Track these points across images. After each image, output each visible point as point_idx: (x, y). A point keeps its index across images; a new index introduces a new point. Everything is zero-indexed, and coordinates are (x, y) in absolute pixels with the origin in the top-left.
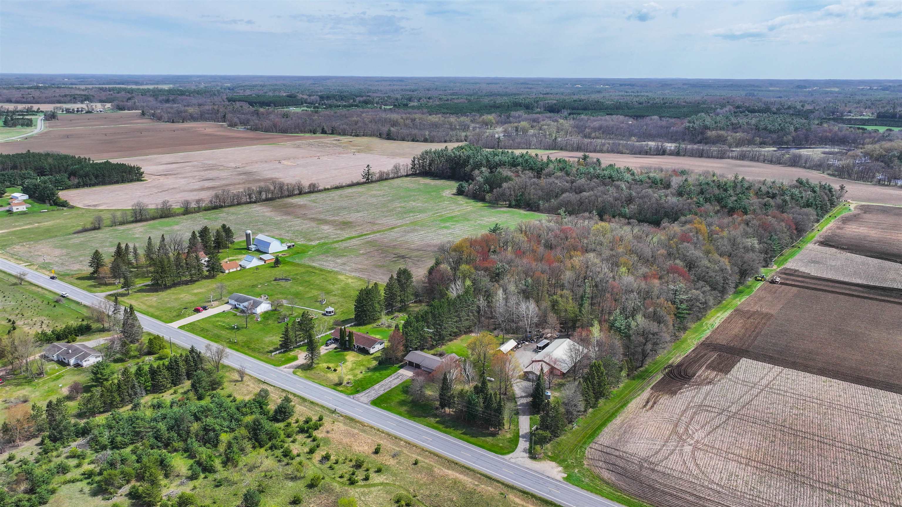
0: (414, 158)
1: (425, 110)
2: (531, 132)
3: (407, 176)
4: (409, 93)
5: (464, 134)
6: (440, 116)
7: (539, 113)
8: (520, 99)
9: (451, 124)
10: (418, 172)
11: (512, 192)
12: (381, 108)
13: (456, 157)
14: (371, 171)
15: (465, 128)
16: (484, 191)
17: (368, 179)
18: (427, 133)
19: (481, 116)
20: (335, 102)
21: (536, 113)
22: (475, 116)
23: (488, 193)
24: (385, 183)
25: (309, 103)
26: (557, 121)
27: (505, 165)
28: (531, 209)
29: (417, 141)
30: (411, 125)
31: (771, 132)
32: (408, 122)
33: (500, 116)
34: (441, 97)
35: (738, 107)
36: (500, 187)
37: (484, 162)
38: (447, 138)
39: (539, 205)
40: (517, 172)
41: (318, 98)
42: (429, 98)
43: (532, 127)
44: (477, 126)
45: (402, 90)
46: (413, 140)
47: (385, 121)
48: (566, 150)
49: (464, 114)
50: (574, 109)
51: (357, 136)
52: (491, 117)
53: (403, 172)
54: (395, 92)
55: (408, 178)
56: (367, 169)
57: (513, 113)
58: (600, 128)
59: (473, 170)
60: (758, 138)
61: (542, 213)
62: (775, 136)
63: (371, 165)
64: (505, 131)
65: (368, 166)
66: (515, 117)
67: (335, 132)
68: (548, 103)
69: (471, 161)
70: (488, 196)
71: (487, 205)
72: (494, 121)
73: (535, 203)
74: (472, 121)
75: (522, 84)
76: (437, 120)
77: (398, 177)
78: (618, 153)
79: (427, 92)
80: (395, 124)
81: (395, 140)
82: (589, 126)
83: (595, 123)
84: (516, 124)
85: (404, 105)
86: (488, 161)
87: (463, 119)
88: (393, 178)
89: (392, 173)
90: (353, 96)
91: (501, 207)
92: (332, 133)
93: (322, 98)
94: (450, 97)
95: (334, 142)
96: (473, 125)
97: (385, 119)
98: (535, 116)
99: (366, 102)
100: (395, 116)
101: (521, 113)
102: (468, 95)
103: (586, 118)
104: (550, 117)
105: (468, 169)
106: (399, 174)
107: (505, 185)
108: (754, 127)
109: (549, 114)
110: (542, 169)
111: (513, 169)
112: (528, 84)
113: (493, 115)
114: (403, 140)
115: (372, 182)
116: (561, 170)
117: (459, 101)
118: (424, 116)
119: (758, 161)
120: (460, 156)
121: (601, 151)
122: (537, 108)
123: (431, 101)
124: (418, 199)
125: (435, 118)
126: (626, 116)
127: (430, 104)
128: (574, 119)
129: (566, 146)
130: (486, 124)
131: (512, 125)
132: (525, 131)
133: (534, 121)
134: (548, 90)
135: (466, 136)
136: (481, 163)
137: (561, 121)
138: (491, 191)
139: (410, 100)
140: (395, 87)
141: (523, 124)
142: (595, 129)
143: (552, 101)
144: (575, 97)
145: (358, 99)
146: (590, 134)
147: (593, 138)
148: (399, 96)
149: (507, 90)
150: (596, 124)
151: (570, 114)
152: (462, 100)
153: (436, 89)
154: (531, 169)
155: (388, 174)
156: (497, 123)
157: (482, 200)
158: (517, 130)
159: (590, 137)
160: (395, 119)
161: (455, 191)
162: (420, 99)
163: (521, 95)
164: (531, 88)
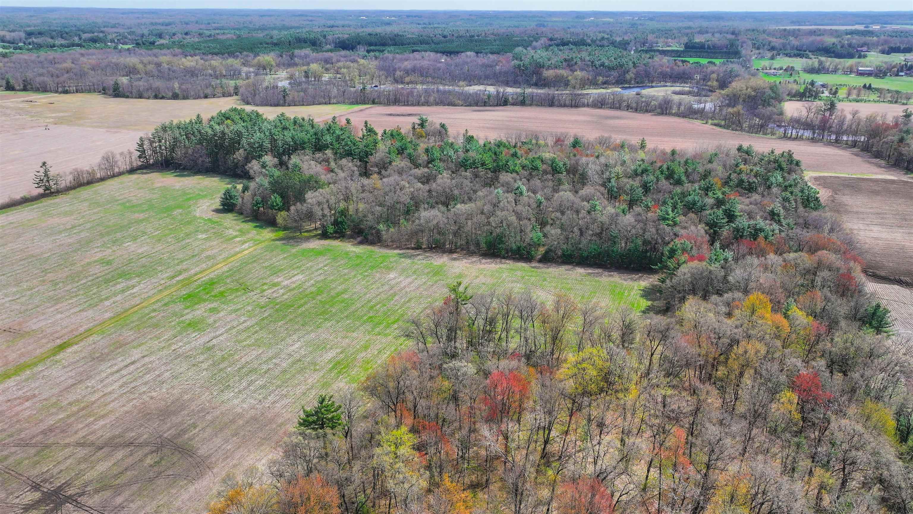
0: (141, 139)
1: (177, 50)
2: (326, 77)
3: (132, 171)
4: (160, 27)
5: (232, 83)
6: (198, 57)
7: (331, 51)
8: (303, 33)
9: (214, 69)
10: (151, 161)
11: (326, 211)
12: (115, 48)
13: (215, 135)
14: (51, 173)
15: (235, 74)
16: (272, 207)
17: (47, 189)
18: (176, 85)
19: (255, 56)
20: (50, 40)
21: (326, 51)
22: (247, 56)
23: (280, 210)
24: (85, 193)
25: (9, 42)
26: (357, 61)
27: (304, 148)
28: (366, 241)
29: (163, 98)
30: (156, 73)
31: (610, 68)
32: (150, 67)
33: (281, 56)
34: (201, 31)
35: (551, 40)
36: (303, 200)
37: (267, 144)
38: (209, 91)
39: (378, 232)
40: (327, 161)
41: (23, 35)
42: (186, 34)
43: (327, 70)
44: (251, 69)
45: (152, 24)
46: (156, 97)
47: (117, 68)
48: (380, 103)
49: (231, 54)
50: (371, 44)
51: (66, 92)
52: (268, 58)
53: (122, 165)
54: (143, 27)
55: (134, 177)
56: (42, 170)
57: (297, 52)
58: (414, 70)
59: (248, 159)
60: (601, 78)
61: (387, 247)
62: (615, 74)
63: (49, 163)
64: (291, 77)
65: (44, 164)
66: (300, 57)
67: (29, 87)
68: (339, 38)
69: (244, 141)
70: (281, 217)
71: (281, 234)
72: (273, 63)
73: (371, 228)
74: (244, 64)
75: (299, 15)
76: (193, 64)
77: (114, 176)
78: (448, 105)
79: (185, 26)
80: (131, 71)
81: (127, 97)
82: (399, 68)
83: (406, 63)
84: (305, 68)
85: (151, 43)
86: (273, 141)
87: (231, 61)
88: (102, 179)
89: (101, 169)
90: (79, 32)
91: (308, 239)
92: (25, 89)
93: (30, 34)
94: (213, 32)
95: (21, 105)
96: (245, 69)
97: (117, 65)
98: (327, 55)
99: (94, 40)
100: (132, 60)
101: (307, 51)
102: (238, 29)
103: (390, 56)
104: (345, 57)
105: (240, 155)
106: (117, 170)
107: (311, 197)
108: (590, 63)
109: (343, 53)
110: (367, 154)
111: (318, 155)
112: (307, 16)
113: (272, 54)
114: (140, 97)
115: (58, 192)
116: (401, 151)
117: (225, 37)
118: (175, 59)
119: (619, 108)
120: (223, 133)
121: (427, 103)
122: (326, 44)
123: (188, 37)
124: (144, 233)
125: (189, 62)
126: (437, 52)
127: (185, 41)
128: (376, 58)
129: (379, 97)
130: (263, 67)
131: (299, 68)
132: (318, 78)
133: (327, 61)
134: (331, 23)
135: (236, 88)
136: (261, 146)
137: (362, 61)
138: (286, 207)
139: (160, 36)
140: (144, 21)
141: (314, 67)
142: (407, 72)
143: (344, 34)
144: (369, 30)
145: (84, 36)
146: (401, 77)
147: (408, 84)
148: (146, 32)
149: (284, 23)
150: (408, 65)
151: (368, 52)
152: (229, 36)
153: (197, 22)
154: (349, 154)
155: (91, 173)
156: (278, 65)
157: (271, 223)
158: (307, 76)
159: (402, 83)
160: (131, 64)
161: (217, 203)
162: (174, 34)
163: (302, 28)
164: (311, 21)
